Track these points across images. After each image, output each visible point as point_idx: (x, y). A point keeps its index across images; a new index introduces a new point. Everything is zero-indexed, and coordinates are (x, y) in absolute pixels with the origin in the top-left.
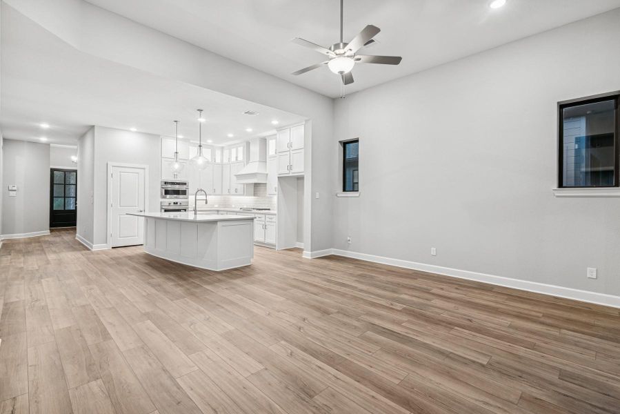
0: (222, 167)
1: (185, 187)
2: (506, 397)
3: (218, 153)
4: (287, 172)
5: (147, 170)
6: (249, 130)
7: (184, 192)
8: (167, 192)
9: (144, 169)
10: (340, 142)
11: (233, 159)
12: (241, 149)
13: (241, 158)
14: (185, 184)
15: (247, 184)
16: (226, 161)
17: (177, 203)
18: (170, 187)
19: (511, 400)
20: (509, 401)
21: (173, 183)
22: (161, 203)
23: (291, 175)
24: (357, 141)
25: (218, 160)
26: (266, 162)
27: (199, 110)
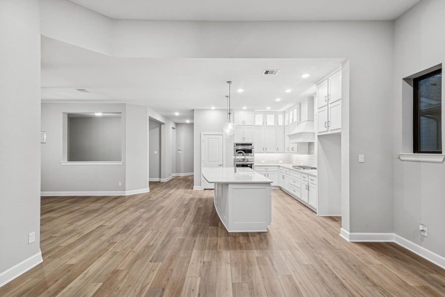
0: (284, 129)
1: (250, 147)
3: (280, 117)
4: (326, 129)
5: (224, 136)
6: (288, 91)
7: (250, 151)
8: (238, 151)
9: (222, 135)
10: (406, 79)
11: (291, 121)
12: (295, 111)
13: (295, 120)
14: (251, 144)
15: (300, 143)
16: (286, 123)
17: (245, 160)
18: (240, 147)
21: (242, 145)
23: (329, 132)
24: (439, 71)
25: (280, 123)
26: (313, 120)
27: (228, 82)
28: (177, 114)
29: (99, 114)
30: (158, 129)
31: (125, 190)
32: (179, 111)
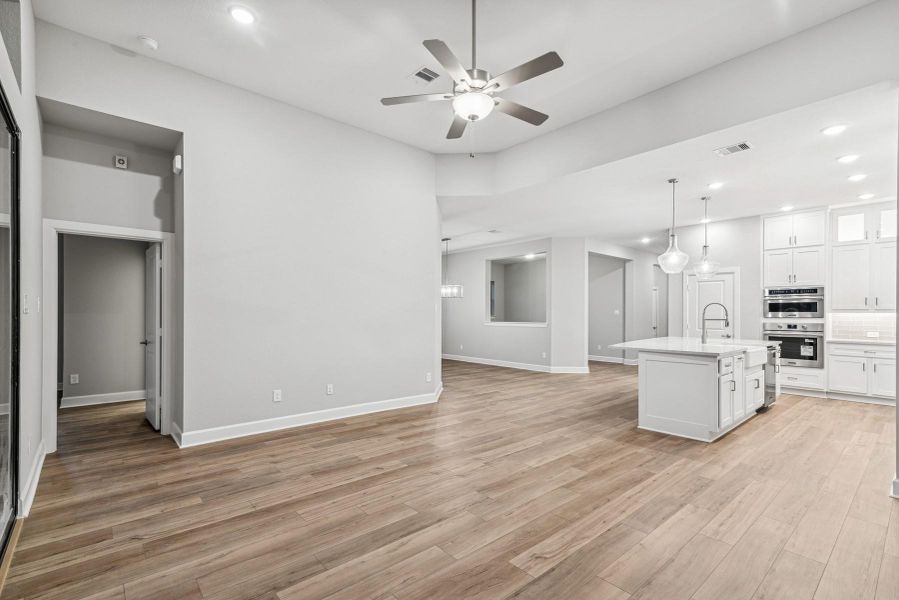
2: (213, 577)
5: (738, 276)
8: (774, 308)
9: (733, 273)
14: (815, 291)
17: (795, 327)
18: (781, 299)
19: (206, 579)
20: (205, 576)
21: (789, 292)
22: (764, 325)
27: (670, 181)
28: (646, 241)
29: (530, 256)
30: (621, 270)
31: (549, 365)
32: (650, 234)
